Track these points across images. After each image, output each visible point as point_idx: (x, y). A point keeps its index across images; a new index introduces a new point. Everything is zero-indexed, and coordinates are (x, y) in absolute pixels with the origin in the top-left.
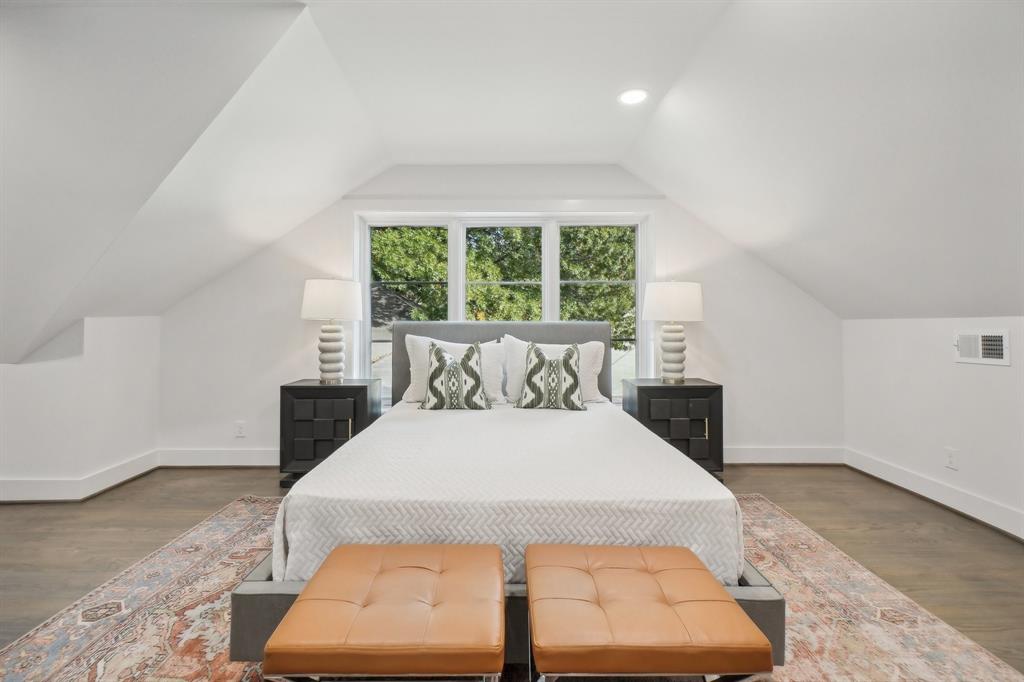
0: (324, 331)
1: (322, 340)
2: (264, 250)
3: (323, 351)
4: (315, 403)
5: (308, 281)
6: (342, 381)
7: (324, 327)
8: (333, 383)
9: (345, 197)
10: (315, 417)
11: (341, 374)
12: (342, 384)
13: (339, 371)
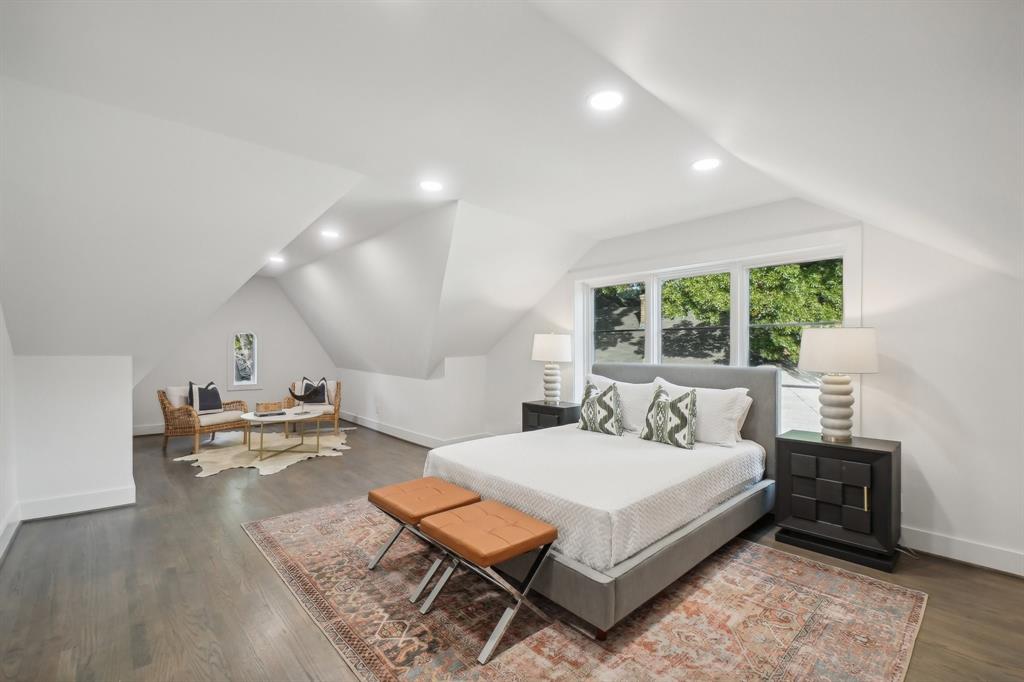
0: (547, 369)
1: (546, 375)
3: (546, 382)
4: (539, 416)
5: (536, 335)
6: (558, 403)
7: (547, 366)
8: (552, 404)
9: (569, 272)
11: (558, 399)
13: (554, 396)
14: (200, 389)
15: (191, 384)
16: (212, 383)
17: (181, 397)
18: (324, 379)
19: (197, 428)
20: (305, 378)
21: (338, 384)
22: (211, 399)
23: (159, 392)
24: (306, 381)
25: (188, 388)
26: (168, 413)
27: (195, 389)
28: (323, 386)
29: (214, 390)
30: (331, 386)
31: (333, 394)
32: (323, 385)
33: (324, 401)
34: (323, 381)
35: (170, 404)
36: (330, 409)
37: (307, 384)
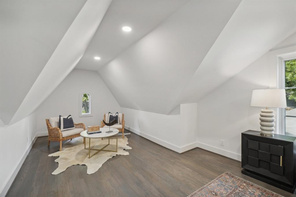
0: (262, 112)
1: (262, 116)
2: (231, 79)
3: (262, 121)
4: (259, 144)
5: (253, 90)
6: (273, 136)
7: (263, 110)
8: (269, 137)
9: (270, 50)
10: (259, 150)
11: (273, 132)
12: (273, 138)
13: (272, 130)
14: (64, 119)
15: (60, 116)
16: (70, 115)
17: (56, 122)
18: (117, 113)
19: (61, 138)
20: (109, 113)
21: (123, 115)
22: (69, 123)
23: (46, 120)
24: (110, 114)
25: (59, 118)
26: (50, 130)
27: (62, 118)
28: (117, 117)
29: (71, 119)
30: (120, 116)
31: (121, 119)
32: (117, 115)
33: (118, 123)
34: (117, 114)
35: (51, 125)
36: (120, 126)
37: (110, 115)
